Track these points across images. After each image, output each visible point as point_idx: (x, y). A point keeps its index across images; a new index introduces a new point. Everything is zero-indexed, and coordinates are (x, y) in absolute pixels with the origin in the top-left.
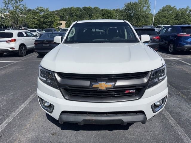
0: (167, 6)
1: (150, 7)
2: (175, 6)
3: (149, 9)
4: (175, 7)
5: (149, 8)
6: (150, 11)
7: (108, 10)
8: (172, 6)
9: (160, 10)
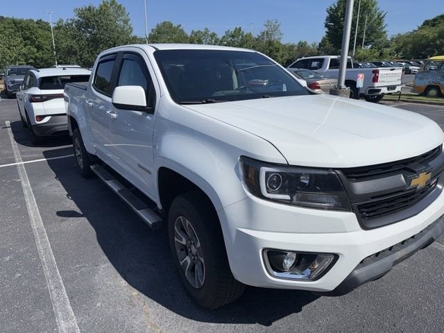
0: (164, 23)
1: (129, 23)
2: (180, 25)
3: (128, 27)
4: (181, 28)
5: (127, 23)
6: (131, 32)
7: (21, 21)
8: (175, 25)
9: (153, 30)
